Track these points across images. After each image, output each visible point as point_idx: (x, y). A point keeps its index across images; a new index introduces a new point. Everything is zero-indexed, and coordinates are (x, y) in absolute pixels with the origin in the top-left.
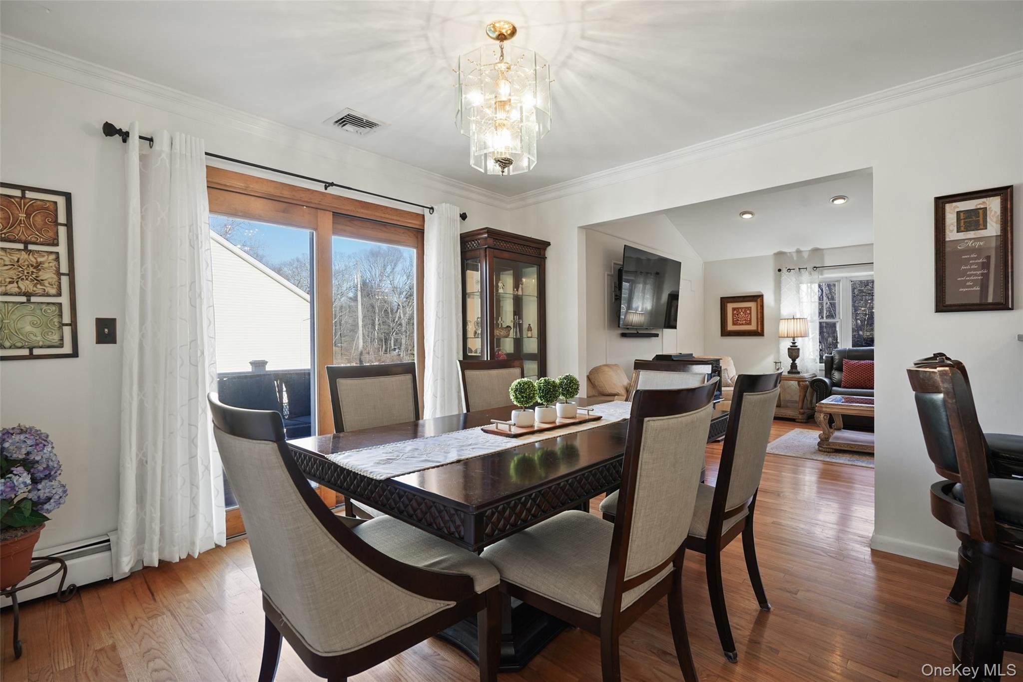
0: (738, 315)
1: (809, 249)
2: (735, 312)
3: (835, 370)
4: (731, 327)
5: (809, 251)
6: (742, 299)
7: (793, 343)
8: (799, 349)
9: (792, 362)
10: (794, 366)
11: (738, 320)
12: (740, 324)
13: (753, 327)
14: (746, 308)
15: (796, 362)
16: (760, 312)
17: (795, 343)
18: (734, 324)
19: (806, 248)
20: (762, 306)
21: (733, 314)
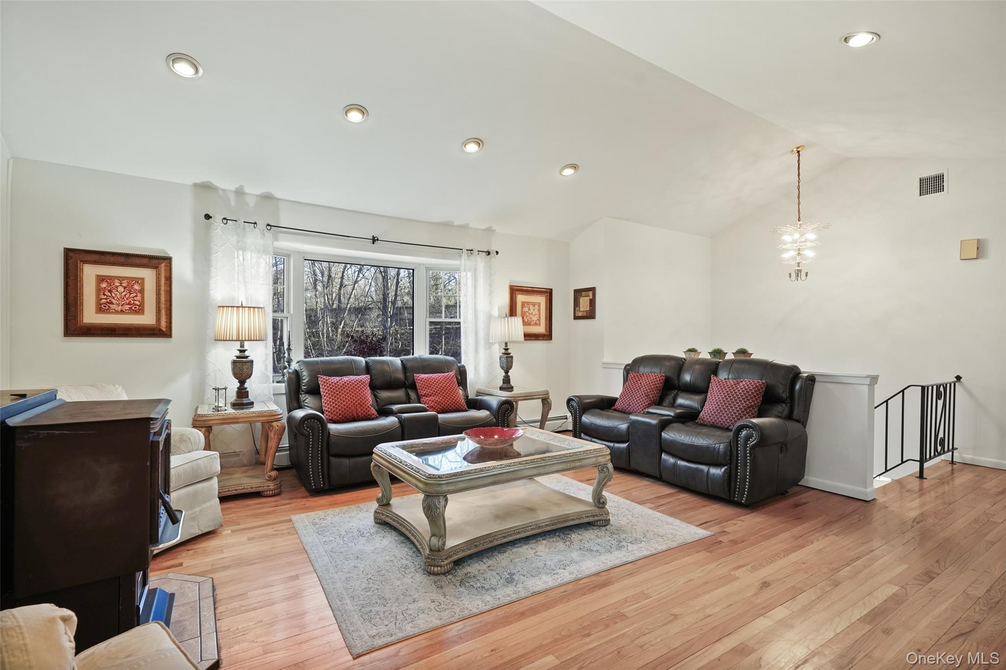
0: (110, 291)
1: (258, 193)
2: (104, 285)
3: (306, 393)
4: (90, 316)
5: (258, 196)
6: (122, 259)
7: (241, 351)
8: (252, 362)
9: (238, 385)
10: (242, 393)
11: (112, 303)
12: (117, 312)
13: (147, 319)
14: (132, 279)
15: (246, 385)
16: (166, 291)
17: (244, 351)
18: (101, 309)
19: (253, 190)
20: (169, 279)
21: (99, 290)
